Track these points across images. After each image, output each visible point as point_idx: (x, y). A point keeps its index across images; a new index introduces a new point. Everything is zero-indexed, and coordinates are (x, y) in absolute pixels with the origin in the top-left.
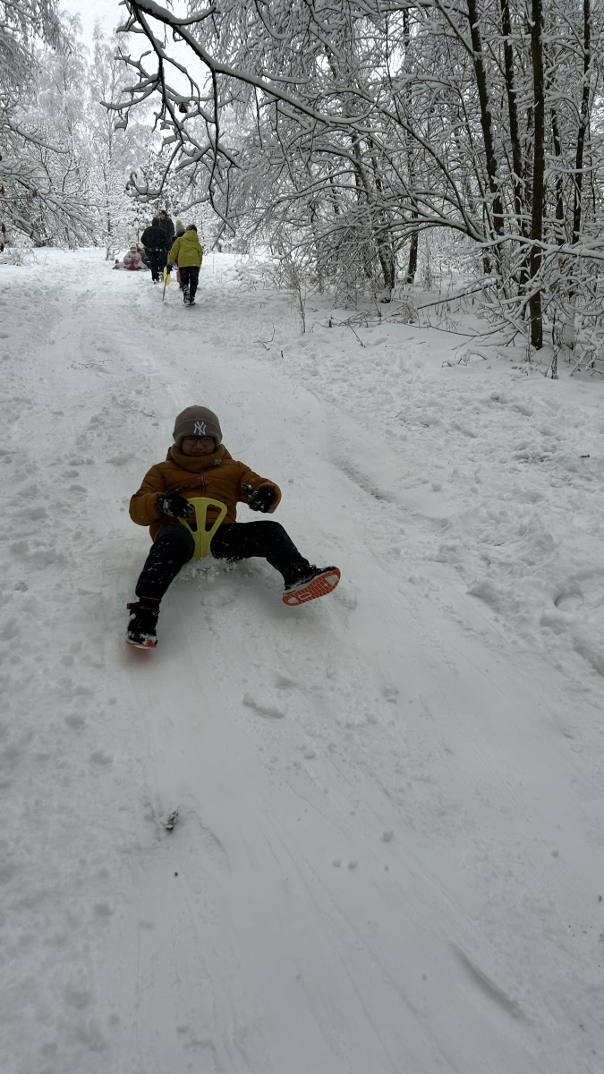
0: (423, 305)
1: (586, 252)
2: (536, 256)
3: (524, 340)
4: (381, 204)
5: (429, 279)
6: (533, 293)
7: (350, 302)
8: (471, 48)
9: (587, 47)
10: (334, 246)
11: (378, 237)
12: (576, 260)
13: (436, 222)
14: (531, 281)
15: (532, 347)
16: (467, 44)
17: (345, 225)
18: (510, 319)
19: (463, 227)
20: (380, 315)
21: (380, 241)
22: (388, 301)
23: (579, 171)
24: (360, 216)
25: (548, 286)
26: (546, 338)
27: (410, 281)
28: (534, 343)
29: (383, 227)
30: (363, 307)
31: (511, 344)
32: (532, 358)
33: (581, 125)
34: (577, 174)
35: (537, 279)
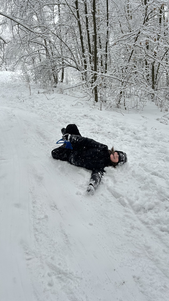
0: (65, 89)
1: (109, 76)
2: (95, 76)
3: (93, 99)
4: (53, 59)
5: (67, 82)
6: (95, 86)
7: (45, 87)
8: (77, 17)
9: (108, 20)
10: (40, 70)
11: (52, 69)
12: (106, 78)
13: (68, 65)
14: (94, 83)
15: (95, 101)
16: (76, 16)
17: (43, 65)
18: (89, 93)
19: (76, 67)
20: (53, 91)
21: (53, 70)
22: (56, 87)
23: (106, 53)
24: (47, 62)
25: (99, 84)
26: (99, 99)
27: (62, 82)
28: (96, 100)
29: (54, 66)
30: (48, 88)
31: (89, 100)
32: (95, 104)
33: (106, 41)
34: (106, 54)
35: (96, 82)
